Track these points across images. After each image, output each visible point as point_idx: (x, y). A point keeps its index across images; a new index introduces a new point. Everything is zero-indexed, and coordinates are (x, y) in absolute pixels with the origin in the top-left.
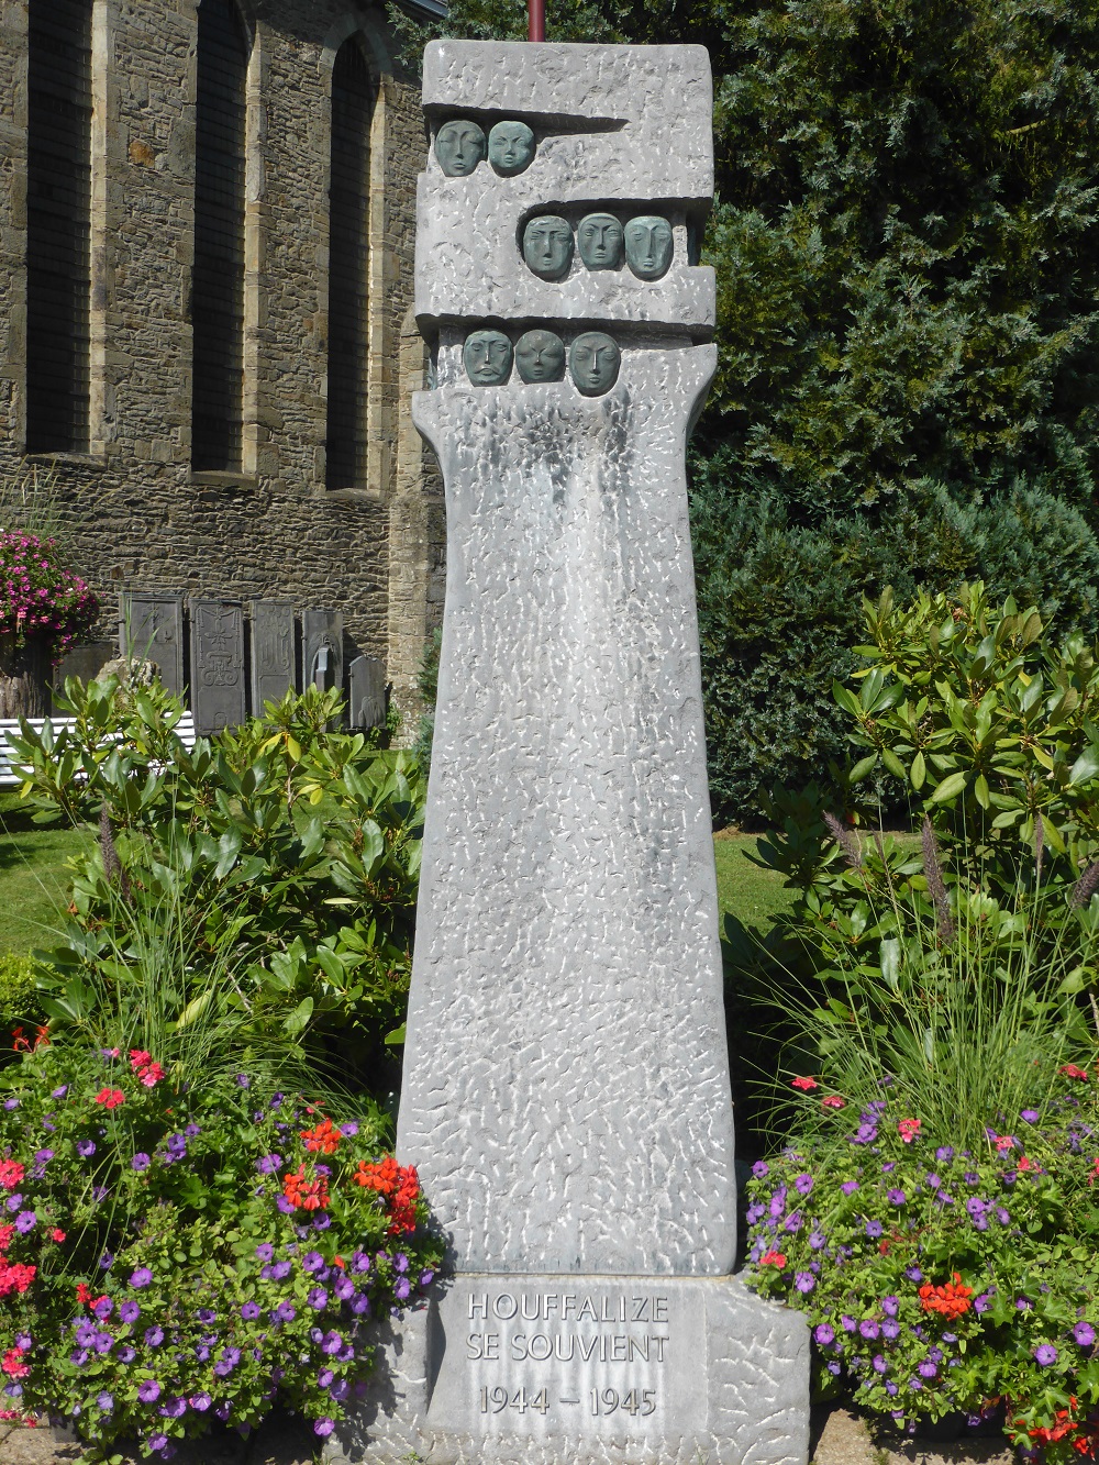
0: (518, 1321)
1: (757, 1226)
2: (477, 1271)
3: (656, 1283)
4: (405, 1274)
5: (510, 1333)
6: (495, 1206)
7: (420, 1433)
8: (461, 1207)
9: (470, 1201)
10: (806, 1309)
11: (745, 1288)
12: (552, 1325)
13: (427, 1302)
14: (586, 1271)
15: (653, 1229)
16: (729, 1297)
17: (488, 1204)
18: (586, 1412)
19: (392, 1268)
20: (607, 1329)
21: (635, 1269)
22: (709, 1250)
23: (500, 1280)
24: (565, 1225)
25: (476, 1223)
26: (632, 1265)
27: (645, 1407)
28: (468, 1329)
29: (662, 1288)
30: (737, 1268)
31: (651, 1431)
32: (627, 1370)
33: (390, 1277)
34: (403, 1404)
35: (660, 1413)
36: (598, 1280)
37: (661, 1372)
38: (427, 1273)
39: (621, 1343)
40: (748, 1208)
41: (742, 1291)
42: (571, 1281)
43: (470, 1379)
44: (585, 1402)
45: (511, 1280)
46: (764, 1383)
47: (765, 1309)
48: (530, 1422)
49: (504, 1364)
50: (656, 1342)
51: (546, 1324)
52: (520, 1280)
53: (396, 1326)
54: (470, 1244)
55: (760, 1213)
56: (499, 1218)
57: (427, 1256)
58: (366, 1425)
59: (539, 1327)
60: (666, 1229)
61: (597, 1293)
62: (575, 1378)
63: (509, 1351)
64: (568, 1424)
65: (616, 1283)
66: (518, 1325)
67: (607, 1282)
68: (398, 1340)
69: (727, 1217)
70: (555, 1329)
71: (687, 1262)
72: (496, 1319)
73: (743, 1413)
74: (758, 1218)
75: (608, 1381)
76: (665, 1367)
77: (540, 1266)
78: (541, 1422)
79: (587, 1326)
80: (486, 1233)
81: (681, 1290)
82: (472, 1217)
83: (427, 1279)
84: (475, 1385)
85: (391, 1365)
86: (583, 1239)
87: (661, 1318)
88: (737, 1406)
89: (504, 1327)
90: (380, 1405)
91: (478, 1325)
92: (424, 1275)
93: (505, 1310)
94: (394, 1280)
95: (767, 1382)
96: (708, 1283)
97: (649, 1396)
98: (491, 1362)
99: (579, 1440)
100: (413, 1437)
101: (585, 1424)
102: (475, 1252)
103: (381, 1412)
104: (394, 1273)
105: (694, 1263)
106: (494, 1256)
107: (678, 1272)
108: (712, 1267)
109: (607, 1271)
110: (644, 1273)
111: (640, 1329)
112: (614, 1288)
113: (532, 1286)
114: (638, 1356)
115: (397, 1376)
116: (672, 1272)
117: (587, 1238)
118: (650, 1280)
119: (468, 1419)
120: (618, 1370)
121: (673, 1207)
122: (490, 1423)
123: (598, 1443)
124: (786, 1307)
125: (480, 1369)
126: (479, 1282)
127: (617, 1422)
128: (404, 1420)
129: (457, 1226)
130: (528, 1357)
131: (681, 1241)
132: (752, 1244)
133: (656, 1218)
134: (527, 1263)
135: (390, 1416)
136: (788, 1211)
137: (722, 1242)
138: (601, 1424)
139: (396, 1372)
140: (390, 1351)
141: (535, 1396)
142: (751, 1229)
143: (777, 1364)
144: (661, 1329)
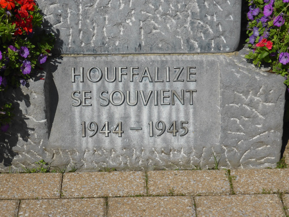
0: (103, 83)
1: (254, 21)
2: (76, 53)
3: (189, 58)
4: (28, 59)
5: (98, 90)
6: (85, 14)
7: (45, 150)
8: (63, 14)
9: (69, 11)
10: (284, 73)
11: (245, 60)
12: (124, 85)
13: (45, 74)
14: (145, 52)
15: (188, 25)
16: (235, 66)
17: (80, 12)
18: (146, 135)
19: (19, 55)
20: (158, 86)
21: (175, 49)
22: (223, 37)
23: (91, 59)
24: (131, 24)
25: (73, 24)
26: (174, 47)
27: (182, 131)
28: (72, 89)
29: (193, 61)
30: (240, 47)
31: (186, 145)
32: (171, 110)
33: (17, 61)
34: (33, 134)
35: (191, 135)
36: (153, 57)
37: (191, 110)
38: (43, 57)
39: (166, 94)
40: (248, 10)
41: (243, 61)
42: (136, 58)
43: (74, 118)
44: (146, 129)
45: (98, 58)
46: (256, 117)
47: (258, 74)
48: (112, 142)
49: (95, 109)
50: (188, 94)
51: (121, 84)
52: (104, 58)
53: (24, 90)
54: (71, 38)
55: (256, 14)
56: (88, 21)
57: (43, 47)
58: (11, 146)
59: (116, 86)
60: (196, 25)
61: (152, 65)
62: (139, 115)
63: (98, 101)
64: (135, 142)
65: (164, 59)
66: (103, 85)
67: (158, 58)
68: (27, 99)
69: (235, 17)
70: (126, 87)
71: (209, 45)
72: (89, 82)
73: (242, 133)
74: (254, 17)
75: (159, 117)
76: (194, 108)
77: (116, 49)
78: (119, 141)
79: (146, 85)
80: (80, 30)
81: (205, 62)
82: (71, 21)
83: (43, 60)
84: (78, 121)
85: (24, 112)
86: (142, 33)
87: (192, 79)
88: (239, 130)
89: (95, 87)
90: (19, 135)
91: (78, 86)
92: (41, 58)
93: (94, 77)
94: (21, 63)
95: (258, 116)
96: (222, 57)
97: (184, 125)
98: (87, 108)
99: (142, 150)
100: (41, 152)
101: (146, 142)
102: (74, 42)
103: (20, 139)
104: (20, 58)
105: (213, 45)
106: (86, 44)
107: (203, 51)
108: (225, 47)
109: (158, 51)
110: (182, 52)
111: (179, 86)
112: (162, 62)
113: (111, 62)
114: (177, 102)
115: (28, 119)
116: (199, 51)
117: (145, 32)
118: (185, 56)
119: (74, 141)
120: (165, 111)
121: (201, 12)
122: (88, 143)
123: (153, 152)
124: (271, 72)
125: (81, 112)
126: (78, 60)
127: (165, 140)
128: (35, 143)
129: (61, 26)
130: (110, 104)
131: (206, 32)
132: (250, 32)
133: (189, 19)
134: (107, 48)
135: (26, 141)
136: (275, 13)
137: (231, 32)
138: (155, 141)
139: (27, 116)
140: (22, 105)
141: (115, 126)
142: (250, 23)
143: (264, 106)
144: (192, 86)
